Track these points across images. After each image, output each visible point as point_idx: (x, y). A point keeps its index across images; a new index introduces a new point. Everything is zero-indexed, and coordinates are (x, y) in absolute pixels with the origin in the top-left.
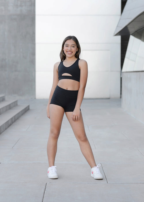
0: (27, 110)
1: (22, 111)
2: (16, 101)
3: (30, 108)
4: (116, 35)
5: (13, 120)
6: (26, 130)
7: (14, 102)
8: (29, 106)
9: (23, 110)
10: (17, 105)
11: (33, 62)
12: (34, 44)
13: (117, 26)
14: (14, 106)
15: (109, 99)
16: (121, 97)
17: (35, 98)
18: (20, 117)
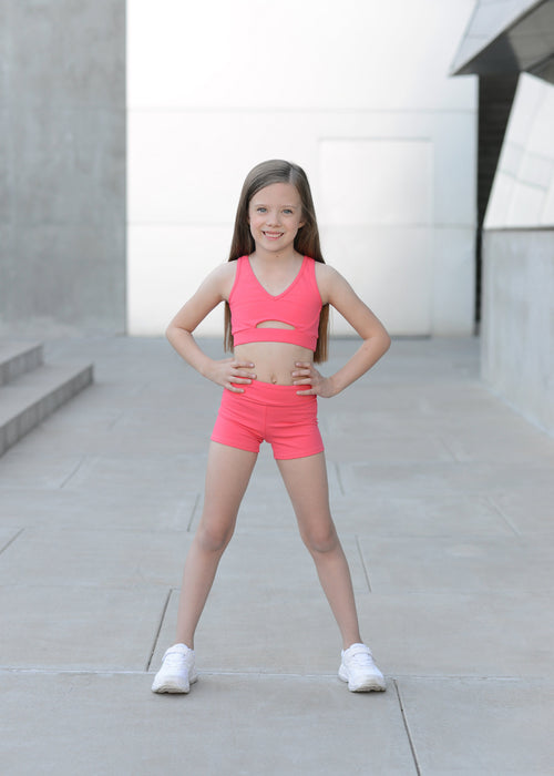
0: (81, 386)
1: (54, 394)
2: (38, 350)
3: (98, 376)
4: (462, 71)
5: (11, 435)
6: (62, 486)
7: (27, 355)
8: (90, 370)
9: (63, 388)
10: (40, 364)
11: (116, 186)
12: (120, 111)
13: (466, 35)
14: (27, 370)
15: (427, 337)
16: (477, 332)
17: (125, 334)
18: (46, 417)
